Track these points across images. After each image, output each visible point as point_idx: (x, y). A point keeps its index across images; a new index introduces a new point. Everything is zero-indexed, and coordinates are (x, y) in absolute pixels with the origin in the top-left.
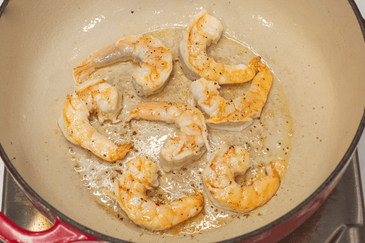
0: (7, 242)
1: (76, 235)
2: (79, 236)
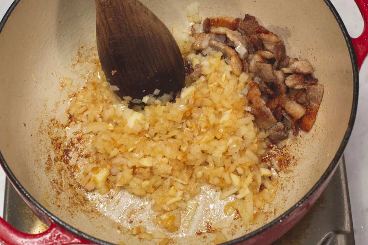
0: (5, 244)
1: (69, 238)
2: (72, 239)
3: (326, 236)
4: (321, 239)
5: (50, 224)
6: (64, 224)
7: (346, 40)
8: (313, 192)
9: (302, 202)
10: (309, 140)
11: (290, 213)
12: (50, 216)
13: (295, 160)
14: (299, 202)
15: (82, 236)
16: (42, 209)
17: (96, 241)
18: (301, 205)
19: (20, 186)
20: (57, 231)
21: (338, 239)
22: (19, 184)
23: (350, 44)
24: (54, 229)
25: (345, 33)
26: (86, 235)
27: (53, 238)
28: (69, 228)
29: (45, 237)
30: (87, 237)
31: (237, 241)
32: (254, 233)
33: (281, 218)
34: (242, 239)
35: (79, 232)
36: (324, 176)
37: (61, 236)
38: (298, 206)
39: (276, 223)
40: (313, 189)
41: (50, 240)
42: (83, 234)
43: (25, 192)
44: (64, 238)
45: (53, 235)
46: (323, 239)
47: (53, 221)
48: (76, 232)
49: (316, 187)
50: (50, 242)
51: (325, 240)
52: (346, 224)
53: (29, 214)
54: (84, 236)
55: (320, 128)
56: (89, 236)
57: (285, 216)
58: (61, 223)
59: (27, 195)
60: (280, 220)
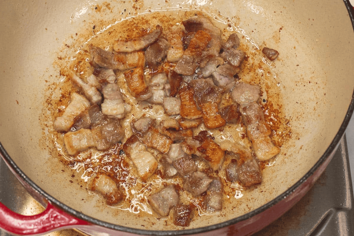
1: (67, 219)
2: (70, 220)
3: (326, 213)
4: (321, 216)
5: (47, 205)
6: (61, 205)
7: (348, 10)
8: (317, 167)
9: (306, 178)
10: (310, 113)
11: (294, 189)
12: (47, 197)
13: (297, 134)
14: (303, 177)
15: (81, 217)
16: (39, 189)
17: (96, 221)
18: (306, 181)
19: (15, 166)
20: (55, 212)
21: (339, 216)
22: (14, 164)
23: (352, 14)
24: (51, 210)
25: (346, 2)
26: (85, 215)
27: (50, 219)
28: (67, 208)
29: (42, 218)
30: (86, 218)
31: (240, 218)
32: (258, 210)
33: (285, 194)
34: (246, 217)
35: (77, 212)
36: (328, 151)
37: (59, 217)
38: (302, 182)
39: (280, 199)
40: (318, 164)
41: (48, 221)
42: (81, 215)
43: (20, 172)
44: (62, 219)
45: (50, 217)
46: (323, 216)
47: (50, 202)
48: (75, 213)
49: (321, 161)
50: (47, 223)
51: (326, 217)
52: (347, 200)
53: (21, 190)
54: (83, 216)
55: (322, 101)
56: (88, 216)
57: (289, 192)
58: (58, 203)
59: (22, 175)
60: (284, 196)
